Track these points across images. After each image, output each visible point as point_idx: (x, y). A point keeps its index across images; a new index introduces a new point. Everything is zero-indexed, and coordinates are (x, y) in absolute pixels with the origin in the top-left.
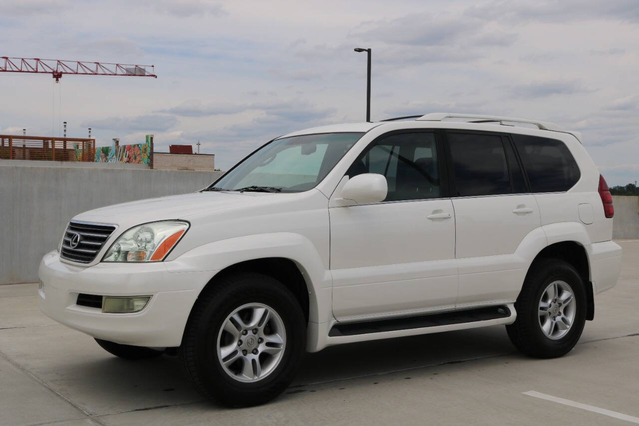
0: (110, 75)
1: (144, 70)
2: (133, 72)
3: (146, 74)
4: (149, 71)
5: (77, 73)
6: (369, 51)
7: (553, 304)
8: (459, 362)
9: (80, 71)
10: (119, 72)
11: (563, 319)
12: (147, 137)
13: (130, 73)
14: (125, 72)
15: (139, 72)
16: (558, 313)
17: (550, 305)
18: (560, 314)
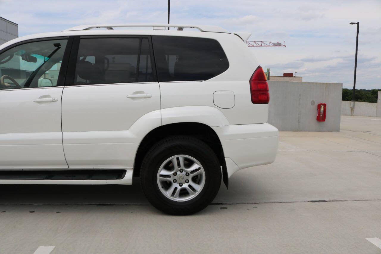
0: (267, 46)
1: (281, 44)
2: (276, 45)
3: (282, 45)
4: (283, 44)
5: (254, 46)
6: (358, 24)
7: (179, 173)
8: (107, 205)
9: (255, 45)
10: (271, 45)
11: (190, 186)
12: (267, 69)
13: (275, 45)
14: (273, 45)
15: (279, 45)
16: (184, 181)
17: (175, 174)
18: (187, 181)
